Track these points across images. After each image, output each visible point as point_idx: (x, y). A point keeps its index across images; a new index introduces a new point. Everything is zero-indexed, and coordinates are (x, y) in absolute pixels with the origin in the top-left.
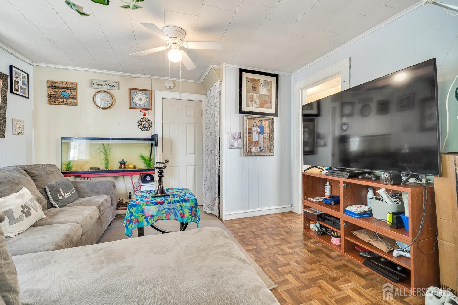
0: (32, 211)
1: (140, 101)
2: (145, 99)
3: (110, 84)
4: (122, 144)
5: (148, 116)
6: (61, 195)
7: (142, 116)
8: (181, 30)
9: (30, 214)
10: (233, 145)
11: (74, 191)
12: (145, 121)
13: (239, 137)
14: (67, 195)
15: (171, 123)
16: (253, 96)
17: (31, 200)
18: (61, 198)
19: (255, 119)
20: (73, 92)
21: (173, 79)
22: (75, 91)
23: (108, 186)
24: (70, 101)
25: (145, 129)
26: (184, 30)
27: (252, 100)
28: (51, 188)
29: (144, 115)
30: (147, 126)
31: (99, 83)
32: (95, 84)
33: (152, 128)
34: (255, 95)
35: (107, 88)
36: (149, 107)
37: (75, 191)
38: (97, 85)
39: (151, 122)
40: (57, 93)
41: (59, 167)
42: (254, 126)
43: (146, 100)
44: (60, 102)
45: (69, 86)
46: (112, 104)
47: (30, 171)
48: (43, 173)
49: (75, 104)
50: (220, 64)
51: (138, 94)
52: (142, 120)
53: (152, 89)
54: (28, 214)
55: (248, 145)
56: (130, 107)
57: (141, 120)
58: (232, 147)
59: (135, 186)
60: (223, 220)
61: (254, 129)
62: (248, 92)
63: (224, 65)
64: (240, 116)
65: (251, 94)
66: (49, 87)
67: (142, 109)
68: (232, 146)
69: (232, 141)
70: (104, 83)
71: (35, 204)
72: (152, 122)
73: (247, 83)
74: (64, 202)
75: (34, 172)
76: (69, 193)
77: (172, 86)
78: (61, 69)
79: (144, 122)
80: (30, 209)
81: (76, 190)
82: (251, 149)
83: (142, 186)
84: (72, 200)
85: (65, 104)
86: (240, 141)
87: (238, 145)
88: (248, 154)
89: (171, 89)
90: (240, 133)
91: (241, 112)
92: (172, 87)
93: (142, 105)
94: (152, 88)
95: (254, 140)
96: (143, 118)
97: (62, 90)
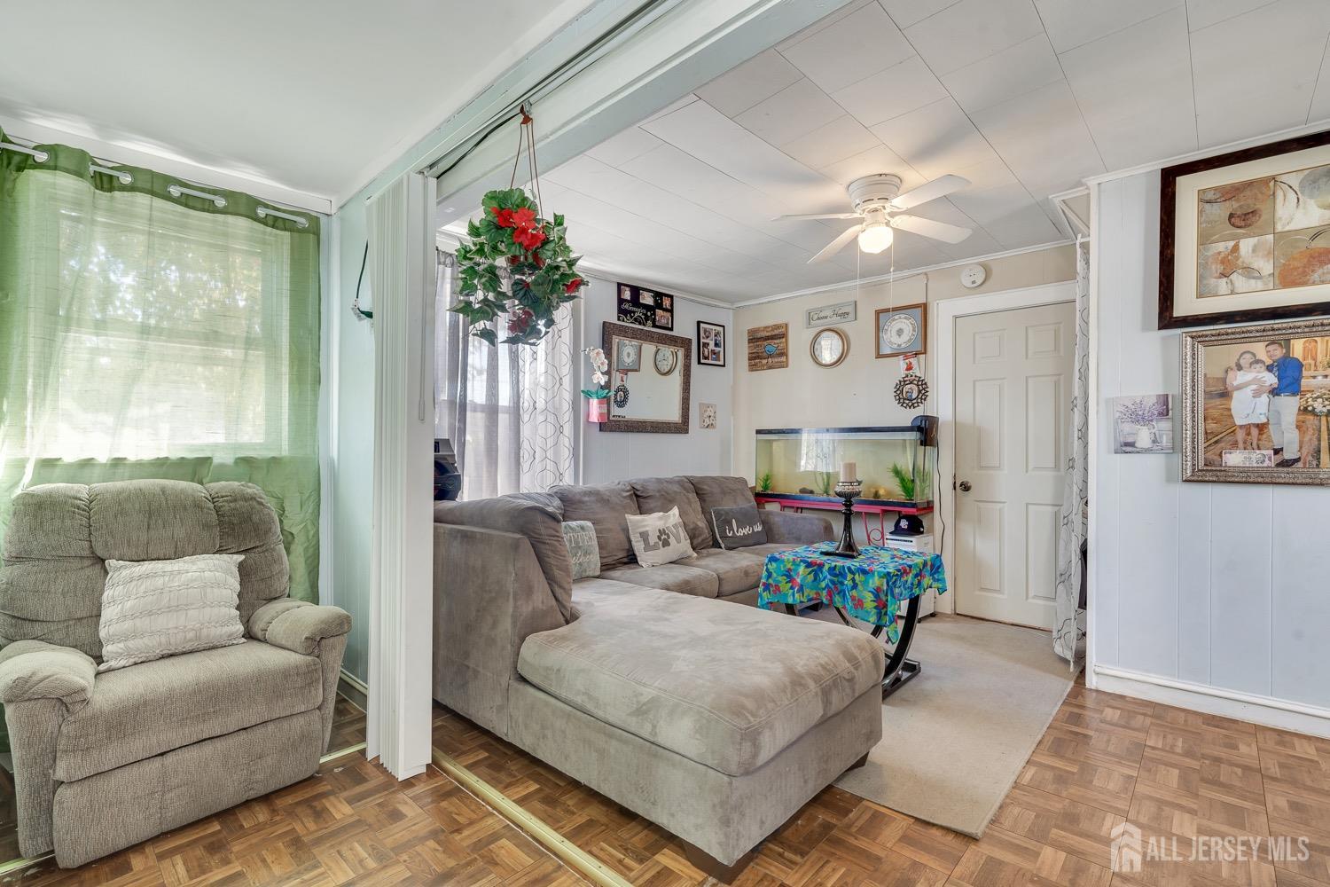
0: (672, 540)
1: (900, 336)
2: (911, 329)
3: (840, 312)
4: (858, 441)
5: (917, 372)
6: (731, 529)
7: (903, 373)
8: (878, 178)
9: (669, 545)
10: (1130, 440)
11: (758, 528)
12: (911, 383)
13: (1161, 414)
14: (741, 532)
15: (977, 381)
16: (1236, 249)
17: (675, 526)
18: (730, 535)
19: (1246, 338)
20: (781, 343)
21: (982, 259)
22: (784, 340)
23: (814, 528)
24: (776, 360)
25: (910, 404)
26: (886, 175)
27: (1229, 265)
28: (718, 514)
29: (909, 368)
30: (914, 396)
31: (822, 315)
32: (816, 317)
33: (928, 398)
34: (1246, 245)
35: (834, 321)
36: (921, 348)
37: (760, 529)
38: (819, 319)
39: (926, 384)
40: (760, 350)
41: (752, 483)
42: (1240, 368)
43: (914, 330)
44: (763, 365)
45: (776, 332)
46: (842, 354)
47: (699, 486)
48: (716, 490)
49: (784, 365)
50: (1079, 184)
51: (894, 320)
52: (905, 381)
53: (929, 300)
54: (666, 543)
55: (1207, 440)
56: (879, 354)
57: (900, 382)
58: (1127, 447)
59: (871, 538)
60: (1088, 686)
61: (1239, 378)
62: (1204, 239)
63: (1092, 182)
64: (1164, 339)
65: (1223, 247)
66: (750, 341)
67: (906, 355)
68: (1127, 444)
69: (1127, 427)
70: (828, 313)
71: (678, 532)
72: (929, 385)
73: (1200, 212)
74: (734, 543)
75: (705, 487)
76: (747, 529)
77: (980, 279)
78: (765, 303)
79: (909, 386)
80: (669, 537)
81: (764, 527)
82: (1220, 455)
83: (888, 541)
84: (751, 542)
85: (770, 368)
86: (1164, 425)
87: (1154, 442)
88: (1209, 473)
89: (979, 288)
90: (1162, 399)
91: (1167, 319)
92: (979, 282)
93: (903, 346)
94: (929, 297)
95: (1239, 422)
96: (907, 376)
97: (765, 343)
